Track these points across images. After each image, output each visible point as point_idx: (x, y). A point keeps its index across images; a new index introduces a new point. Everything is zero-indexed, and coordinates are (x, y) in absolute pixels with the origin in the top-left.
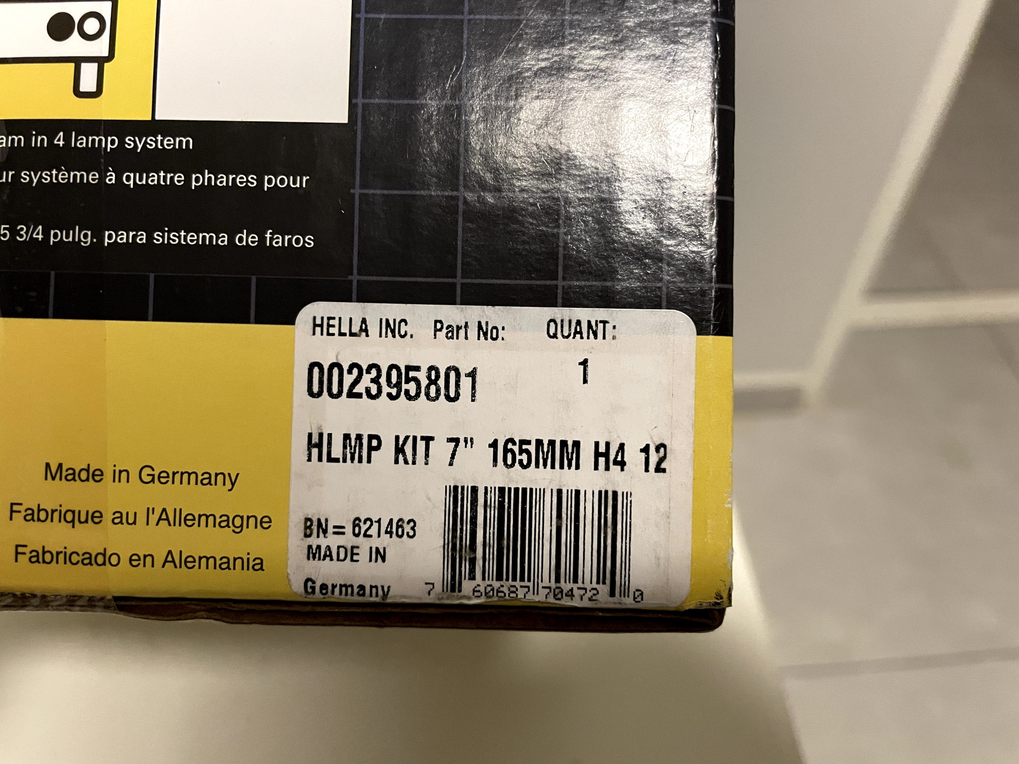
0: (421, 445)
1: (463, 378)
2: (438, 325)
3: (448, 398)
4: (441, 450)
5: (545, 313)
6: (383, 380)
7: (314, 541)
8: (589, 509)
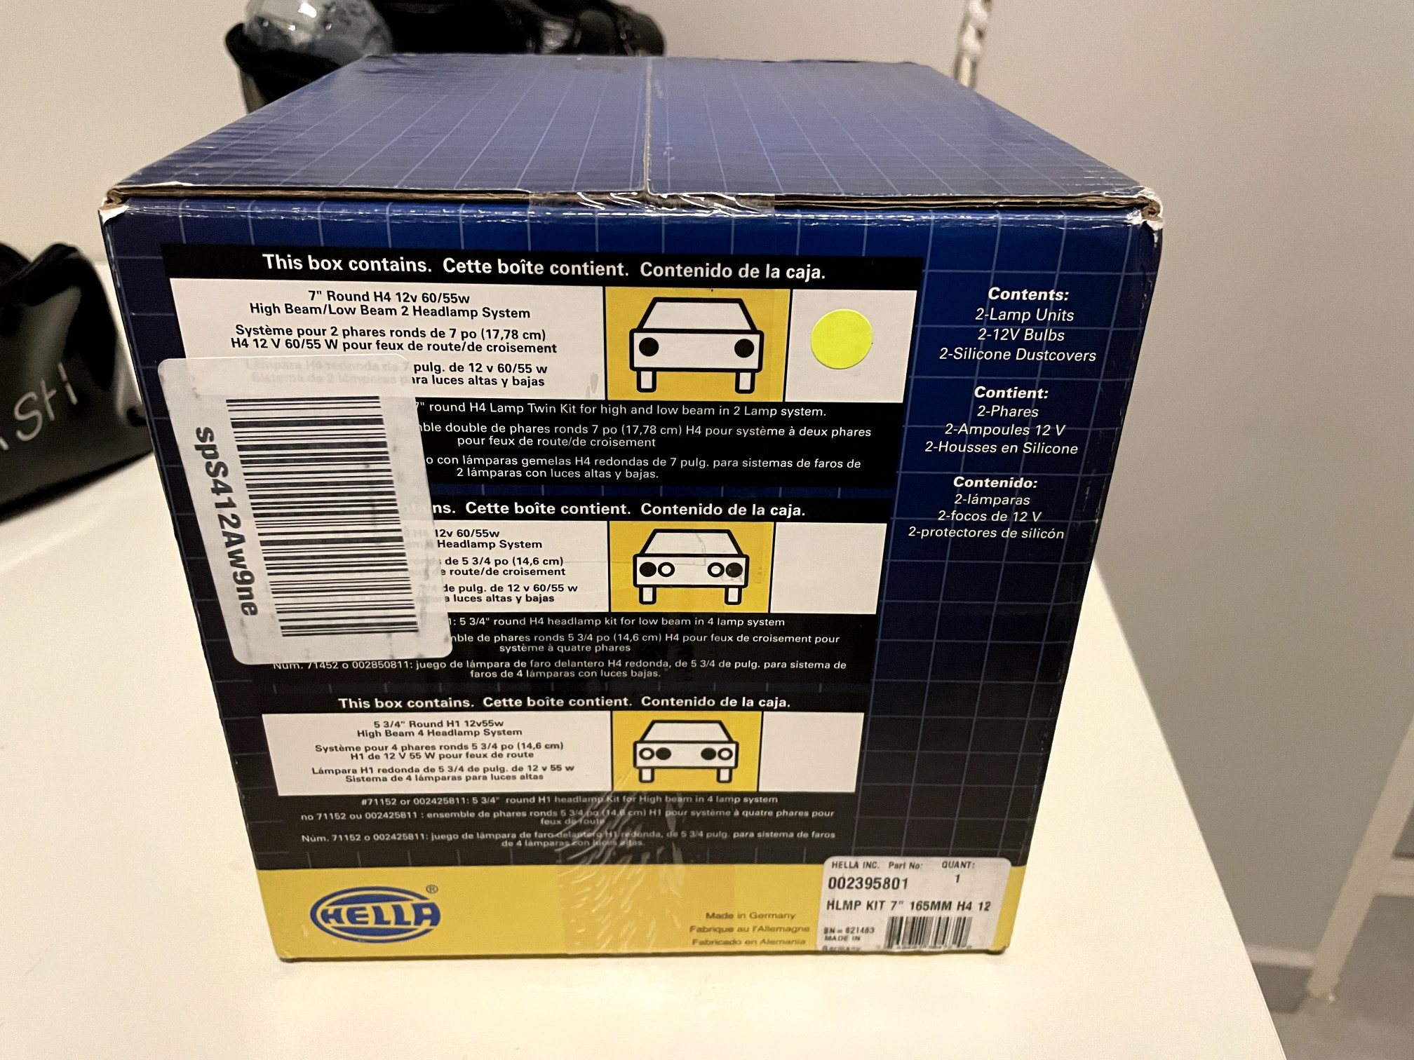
0: (879, 905)
1: (901, 881)
2: (891, 864)
3: (893, 888)
4: (888, 905)
5: (942, 859)
6: (864, 882)
7: (828, 935)
8: (952, 924)
